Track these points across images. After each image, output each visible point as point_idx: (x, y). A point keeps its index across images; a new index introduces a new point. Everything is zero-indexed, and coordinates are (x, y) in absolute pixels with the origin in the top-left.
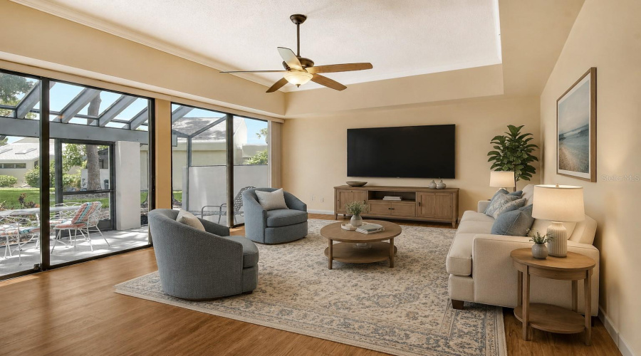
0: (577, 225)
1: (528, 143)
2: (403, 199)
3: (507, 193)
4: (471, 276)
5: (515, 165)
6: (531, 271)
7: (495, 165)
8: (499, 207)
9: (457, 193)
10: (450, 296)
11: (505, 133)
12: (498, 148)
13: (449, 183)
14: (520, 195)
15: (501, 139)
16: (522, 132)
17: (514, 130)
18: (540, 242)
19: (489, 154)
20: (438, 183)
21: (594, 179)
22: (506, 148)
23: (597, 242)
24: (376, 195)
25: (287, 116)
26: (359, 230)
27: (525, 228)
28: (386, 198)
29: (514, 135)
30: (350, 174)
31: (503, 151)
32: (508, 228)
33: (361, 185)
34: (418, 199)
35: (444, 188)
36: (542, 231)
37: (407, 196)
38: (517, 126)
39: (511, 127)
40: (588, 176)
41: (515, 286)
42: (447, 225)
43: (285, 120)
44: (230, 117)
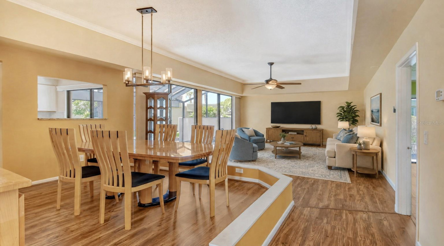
0: (374, 139)
1: (355, 109)
2: (298, 134)
3: (346, 130)
4: (335, 157)
5: (349, 119)
6: (357, 153)
7: (340, 119)
8: (343, 136)
9: (322, 131)
10: (327, 165)
11: (345, 105)
12: (341, 111)
13: (319, 127)
14: (351, 131)
15: (343, 108)
16: (352, 105)
17: (349, 104)
18: (360, 144)
19: (337, 114)
20: (314, 126)
21: (381, 125)
22: (345, 111)
23: (381, 145)
24: (285, 131)
25: (244, 95)
26: (285, 144)
27: (355, 141)
28: (290, 133)
29: (348, 106)
30: (272, 122)
31: (343, 113)
32: (348, 141)
33: (278, 127)
34: (305, 134)
35: (316, 129)
36: (361, 141)
37: (300, 132)
38: (349, 102)
39: (347, 102)
40: (379, 124)
41: (352, 161)
42: (318, 146)
43: (242, 97)
44: (219, 95)
